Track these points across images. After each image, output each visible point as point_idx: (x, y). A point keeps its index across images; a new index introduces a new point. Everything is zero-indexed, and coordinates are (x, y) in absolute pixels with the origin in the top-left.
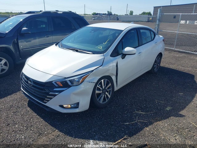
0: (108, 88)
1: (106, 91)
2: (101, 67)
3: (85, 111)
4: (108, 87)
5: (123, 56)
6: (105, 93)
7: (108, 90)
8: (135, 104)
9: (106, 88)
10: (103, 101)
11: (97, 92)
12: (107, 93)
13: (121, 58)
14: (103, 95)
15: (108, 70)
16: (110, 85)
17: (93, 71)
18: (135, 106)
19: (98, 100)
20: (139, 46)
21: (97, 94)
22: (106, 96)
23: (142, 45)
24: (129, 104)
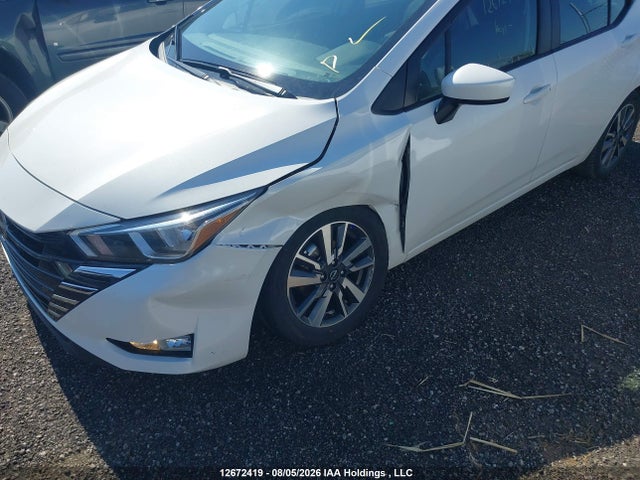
0: (355, 262)
1: (343, 276)
2: (312, 170)
3: (230, 367)
4: (354, 255)
5: (441, 106)
6: (337, 285)
7: (353, 269)
8: (476, 337)
9: (346, 262)
10: (327, 318)
11: (294, 281)
12: (346, 283)
13: (432, 119)
14: (329, 294)
15: (355, 182)
16: (366, 244)
17: (265, 189)
18: (475, 346)
19: (299, 315)
20: (537, 55)
21: (292, 289)
22: (340, 295)
23: (552, 51)
24: (451, 336)
